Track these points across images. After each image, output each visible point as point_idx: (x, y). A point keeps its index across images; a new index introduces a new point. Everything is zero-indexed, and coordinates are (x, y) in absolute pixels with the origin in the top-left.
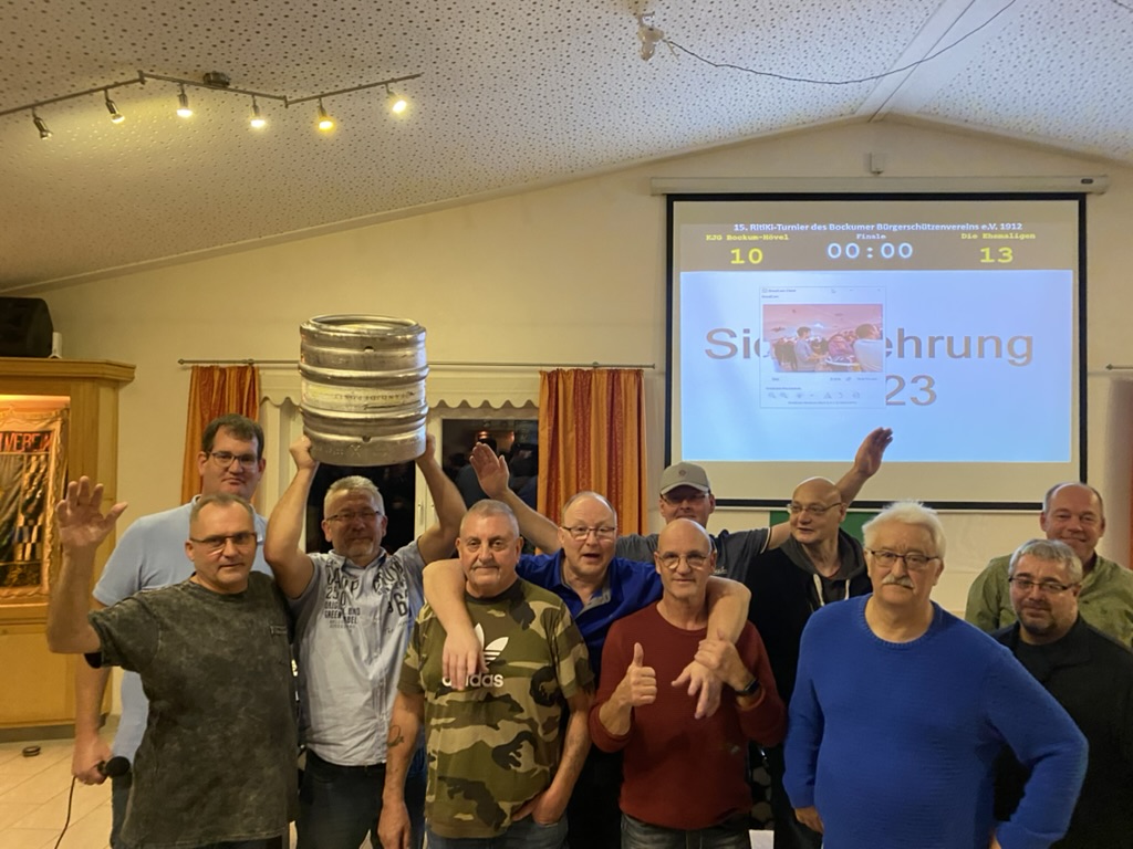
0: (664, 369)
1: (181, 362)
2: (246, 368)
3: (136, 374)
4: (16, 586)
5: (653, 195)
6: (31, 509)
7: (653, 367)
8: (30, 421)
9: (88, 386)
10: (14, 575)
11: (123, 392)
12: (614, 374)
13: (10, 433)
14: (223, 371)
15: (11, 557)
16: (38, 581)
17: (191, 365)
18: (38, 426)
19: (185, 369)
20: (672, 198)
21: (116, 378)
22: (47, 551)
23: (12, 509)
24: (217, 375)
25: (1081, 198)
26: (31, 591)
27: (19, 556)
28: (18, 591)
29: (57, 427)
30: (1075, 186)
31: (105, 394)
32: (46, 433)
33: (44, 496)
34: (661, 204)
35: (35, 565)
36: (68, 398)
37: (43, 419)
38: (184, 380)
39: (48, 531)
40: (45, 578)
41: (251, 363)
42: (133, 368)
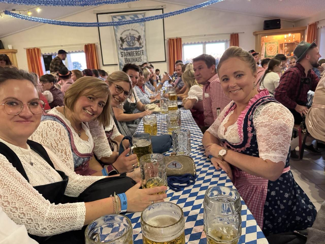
0: (99, 43)
1: (24, 48)
3: (18, 51)
5: (94, 13)
7: (97, 43)
9: (11, 53)
11: (16, 54)
12: (91, 45)
14: (31, 49)
17: (26, 49)
20: (97, 14)
21: (14, 52)
24: (30, 50)
25: (162, 9)
30: (161, 7)
31: (13, 55)
34: (96, 15)
38: (25, 51)
42: (17, 50)
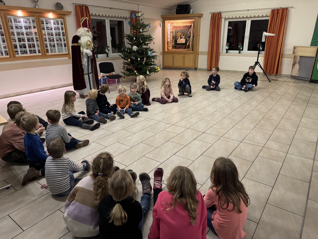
2: (219, 13)
4: (187, 48)
6: (189, 37)
7: (292, 7)
8: (189, 24)
9: (197, 18)
10: (187, 47)
11: (201, 18)
13: (187, 26)
14: (216, 14)
15: (186, 44)
16: (189, 48)
17: (211, 13)
18: (190, 25)
19: (210, 14)
21: (200, 16)
22: (191, 43)
23: (187, 37)
24: (215, 15)
26: (189, 49)
27: (187, 44)
28: (187, 49)
29: (193, 25)
31: (199, 19)
32: (191, 26)
33: (191, 35)
35: (189, 45)
36: (194, 20)
37: (191, 24)
39: (191, 40)
40: (190, 47)
41: (220, 12)
42: (203, 14)
